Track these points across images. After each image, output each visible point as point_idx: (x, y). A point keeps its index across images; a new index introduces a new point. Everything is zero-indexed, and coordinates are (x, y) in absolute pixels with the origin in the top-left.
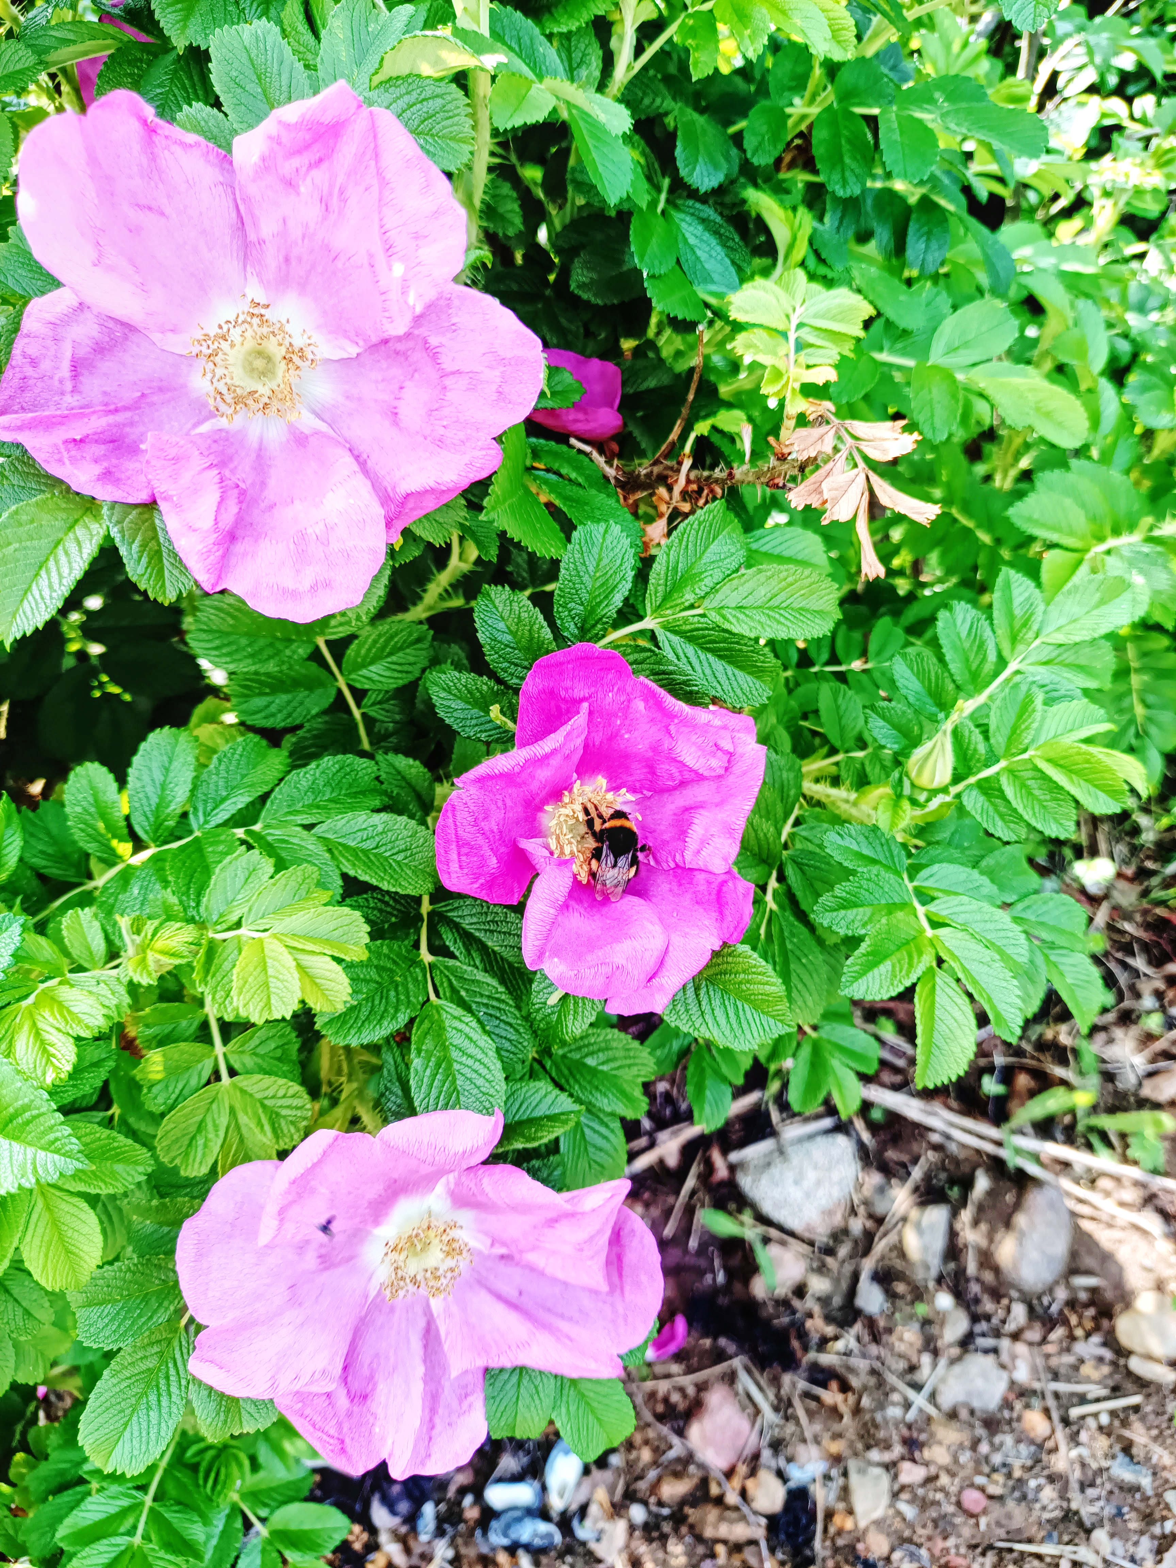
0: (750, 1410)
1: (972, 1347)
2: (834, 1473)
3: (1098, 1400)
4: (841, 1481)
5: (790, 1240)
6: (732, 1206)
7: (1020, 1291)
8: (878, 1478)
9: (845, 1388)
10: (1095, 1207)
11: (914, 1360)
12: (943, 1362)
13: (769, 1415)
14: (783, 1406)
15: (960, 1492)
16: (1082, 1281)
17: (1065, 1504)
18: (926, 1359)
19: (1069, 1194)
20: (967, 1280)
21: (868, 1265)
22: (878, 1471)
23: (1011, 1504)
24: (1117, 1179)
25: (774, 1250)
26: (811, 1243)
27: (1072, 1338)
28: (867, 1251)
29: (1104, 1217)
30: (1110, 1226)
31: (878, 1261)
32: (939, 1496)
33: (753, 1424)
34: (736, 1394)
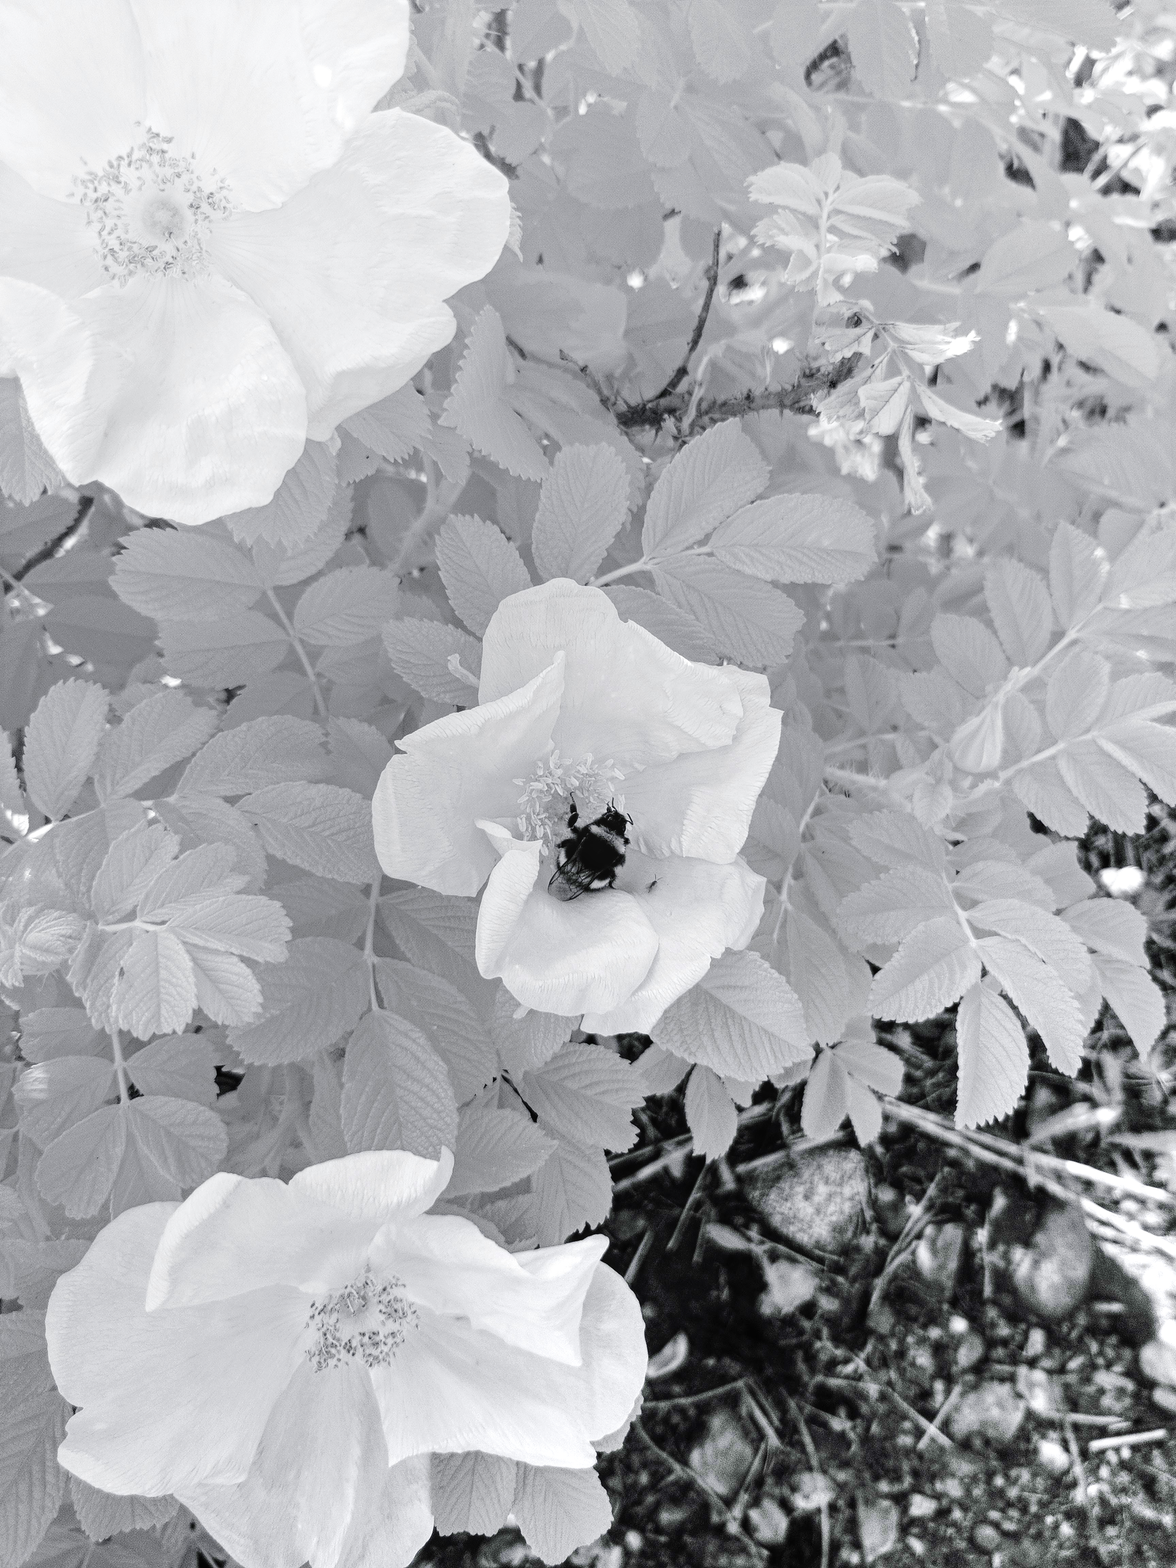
0: (754, 1435)
1: (987, 1375)
2: (841, 1503)
3: (1118, 1434)
4: (847, 1512)
5: (799, 1257)
6: (739, 1220)
7: (1039, 1316)
8: (887, 1511)
9: (853, 1414)
10: (1118, 1230)
11: (927, 1385)
12: (957, 1390)
13: (773, 1440)
14: (788, 1431)
15: (972, 1528)
16: (1105, 1307)
17: (1082, 1542)
18: (939, 1386)
19: (1091, 1216)
20: (983, 1303)
21: (879, 1284)
22: (886, 1503)
23: (1026, 1544)
24: (1142, 1202)
25: (783, 1266)
26: (820, 1260)
27: (1094, 1367)
28: (879, 1270)
29: (1128, 1242)
30: (1134, 1249)
31: (890, 1282)
32: (950, 1531)
33: (756, 1450)
34: (739, 1418)
